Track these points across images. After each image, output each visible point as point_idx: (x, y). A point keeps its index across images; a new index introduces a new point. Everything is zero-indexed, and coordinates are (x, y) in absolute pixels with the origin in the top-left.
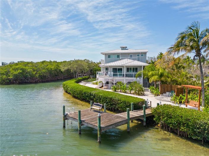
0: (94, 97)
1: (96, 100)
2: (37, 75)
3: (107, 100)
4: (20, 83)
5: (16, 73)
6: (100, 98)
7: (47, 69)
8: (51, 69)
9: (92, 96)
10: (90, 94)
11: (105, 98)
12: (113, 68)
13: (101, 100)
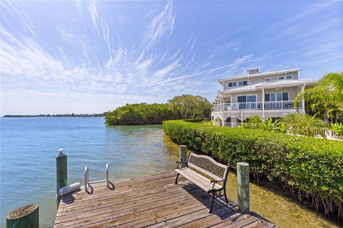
0: (203, 140)
1: (207, 146)
2: (145, 117)
3: (235, 148)
4: (128, 124)
5: (124, 112)
6: (216, 143)
7: (156, 110)
8: (160, 110)
9: (199, 138)
10: (195, 133)
11: (231, 141)
12: (238, 97)
13: (219, 148)
